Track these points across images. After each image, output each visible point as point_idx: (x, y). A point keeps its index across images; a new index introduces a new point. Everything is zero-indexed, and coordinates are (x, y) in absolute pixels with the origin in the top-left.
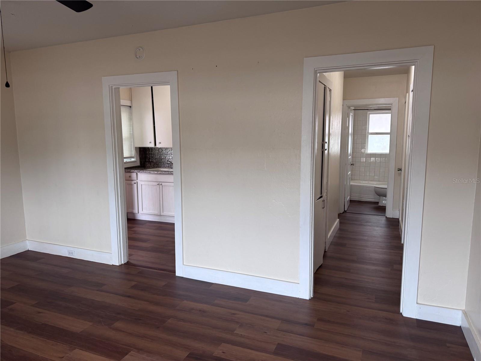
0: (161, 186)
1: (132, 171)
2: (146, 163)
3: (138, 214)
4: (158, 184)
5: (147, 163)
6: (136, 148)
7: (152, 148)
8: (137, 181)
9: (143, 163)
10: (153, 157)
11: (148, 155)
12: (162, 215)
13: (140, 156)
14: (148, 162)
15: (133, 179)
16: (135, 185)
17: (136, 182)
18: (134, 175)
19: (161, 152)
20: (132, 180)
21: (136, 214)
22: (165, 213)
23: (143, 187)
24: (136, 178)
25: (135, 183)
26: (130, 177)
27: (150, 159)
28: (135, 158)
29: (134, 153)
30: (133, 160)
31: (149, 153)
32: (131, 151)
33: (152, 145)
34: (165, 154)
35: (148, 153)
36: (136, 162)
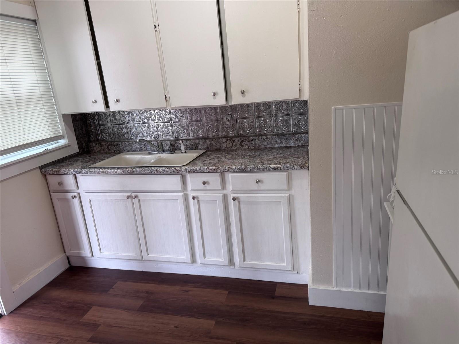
0: (136, 201)
1: (63, 170)
2: (91, 144)
3: (93, 258)
4: (129, 197)
5: (94, 144)
6: (65, 117)
7: (98, 114)
8: (78, 191)
9: (84, 144)
10: (104, 130)
11: (92, 128)
12: (146, 259)
13: (77, 132)
14: (94, 141)
15: (68, 188)
16: (76, 201)
17: (75, 194)
18: (69, 180)
19: (121, 118)
20: (67, 191)
21: (87, 258)
22: (152, 256)
23: (94, 204)
24: (76, 185)
25: (75, 197)
26: (61, 184)
27: (97, 135)
28: (66, 137)
29: (61, 128)
30: (62, 142)
31: (94, 123)
32: (54, 124)
33: (100, 108)
34: (129, 123)
35: (92, 123)
36: (70, 146)
